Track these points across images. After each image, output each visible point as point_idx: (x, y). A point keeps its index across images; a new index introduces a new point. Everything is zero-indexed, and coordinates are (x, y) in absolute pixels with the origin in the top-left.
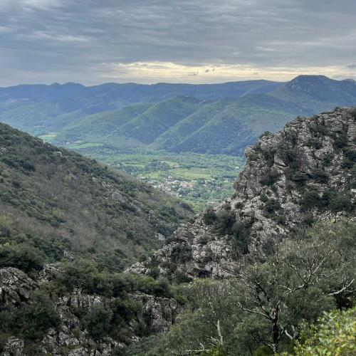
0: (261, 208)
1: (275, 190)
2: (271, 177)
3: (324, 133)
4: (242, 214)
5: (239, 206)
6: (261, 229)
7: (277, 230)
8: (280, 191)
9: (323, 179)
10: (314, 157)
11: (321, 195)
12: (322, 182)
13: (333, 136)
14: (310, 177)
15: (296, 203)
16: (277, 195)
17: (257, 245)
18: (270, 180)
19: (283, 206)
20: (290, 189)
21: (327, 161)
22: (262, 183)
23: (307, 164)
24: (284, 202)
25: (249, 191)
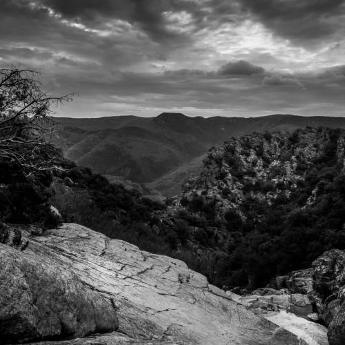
0: (219, 193)
1: (226, 182)
2: (222, 174)
3: (249, 147)
4: (207, 198)
5: (204, 193)
6: (222, 206)
7: (232, 206)
8: (229, 183)
9: (253, 174)
10: (247, 161)
11: (254, 183)
12: (253, 177)
13: (255, 149)
14: (245, 174)
15: (239, 189)
16: (227, 185)
17: (221, 216)
18: (222, 176)
19: (232, 191)
20: (234, 181)
21: (254, 164)
22: (217, 178)
23: (243, 166)
24: (233, 189)
25: (209, 184)
